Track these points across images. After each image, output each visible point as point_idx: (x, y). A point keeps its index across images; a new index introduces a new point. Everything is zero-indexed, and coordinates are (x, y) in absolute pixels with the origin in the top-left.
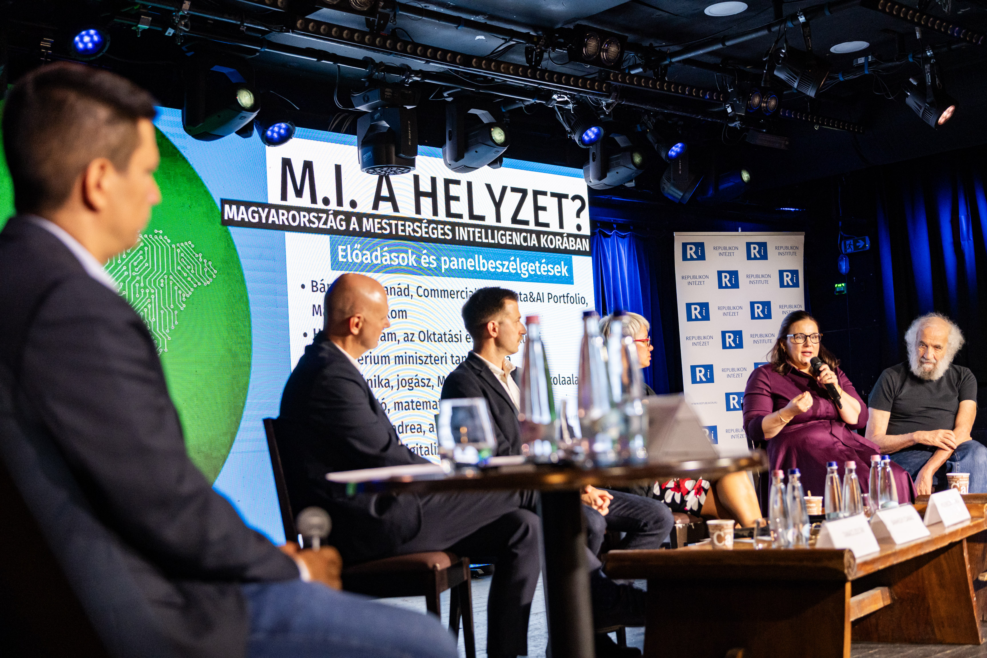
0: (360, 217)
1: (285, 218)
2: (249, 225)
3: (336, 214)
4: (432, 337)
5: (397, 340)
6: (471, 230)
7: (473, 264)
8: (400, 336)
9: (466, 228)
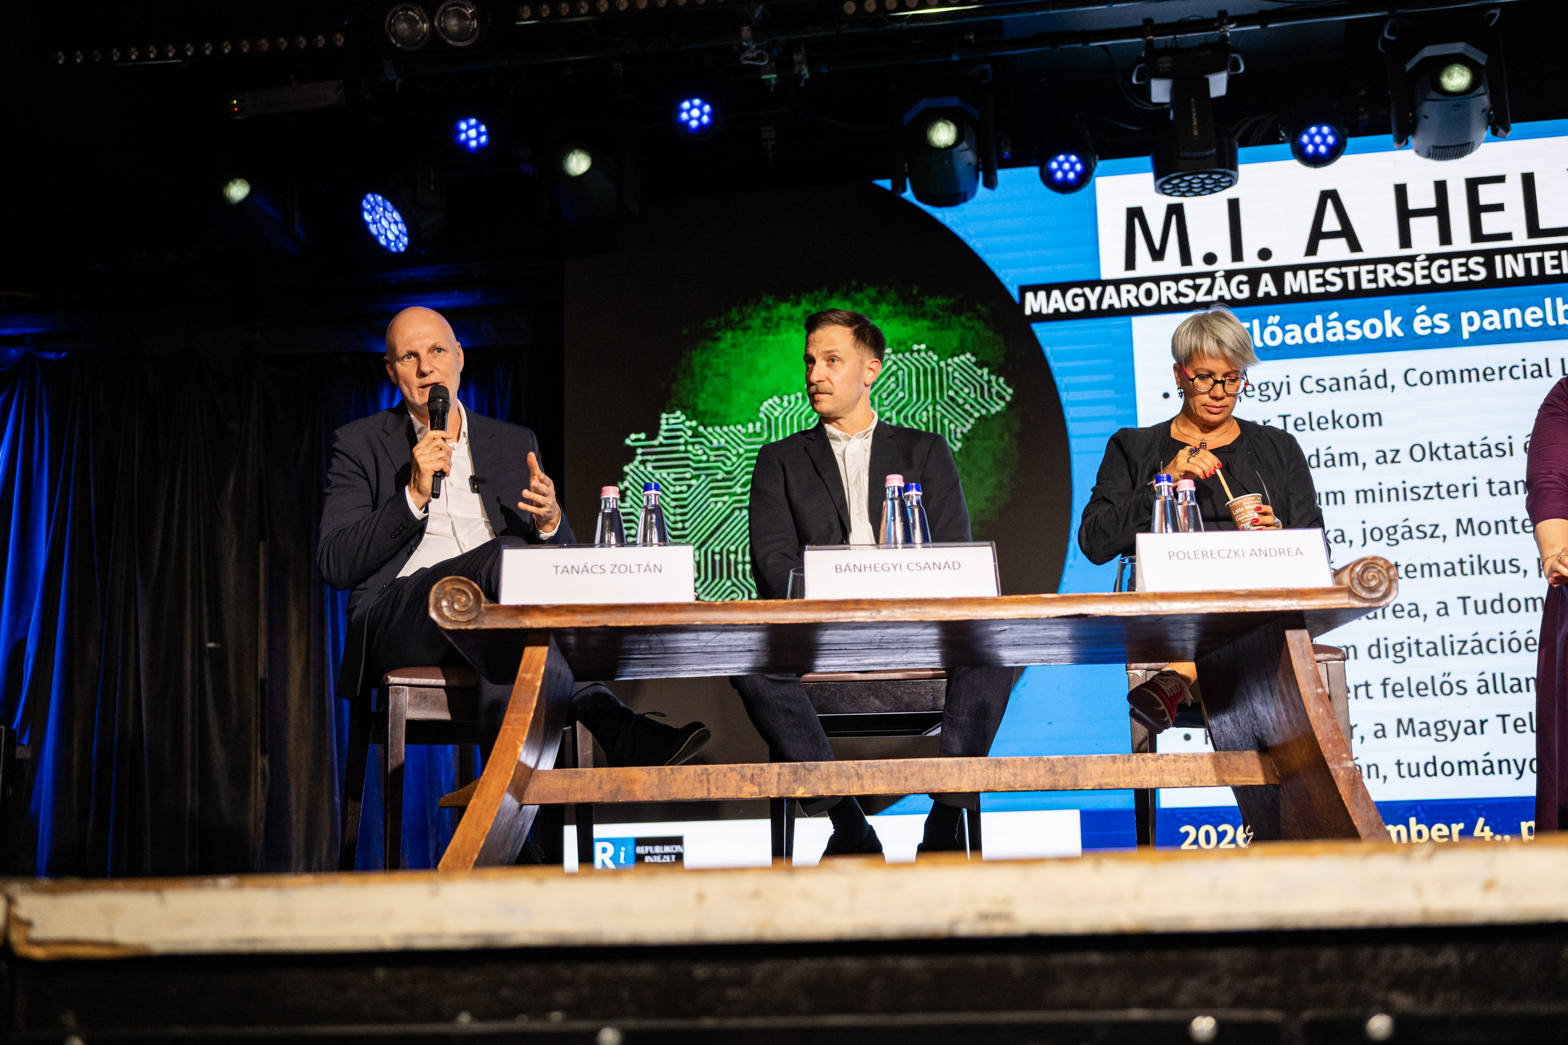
0: (1277, 274)
1: (1131, 297)
2: (1070, 316)
3: (1229, 275)
4: (1441, 452)
5: (1360, 462)
6: (1533, 256)
7: (1540, 315)
8: (1368, 455)
9: (1520, 256)
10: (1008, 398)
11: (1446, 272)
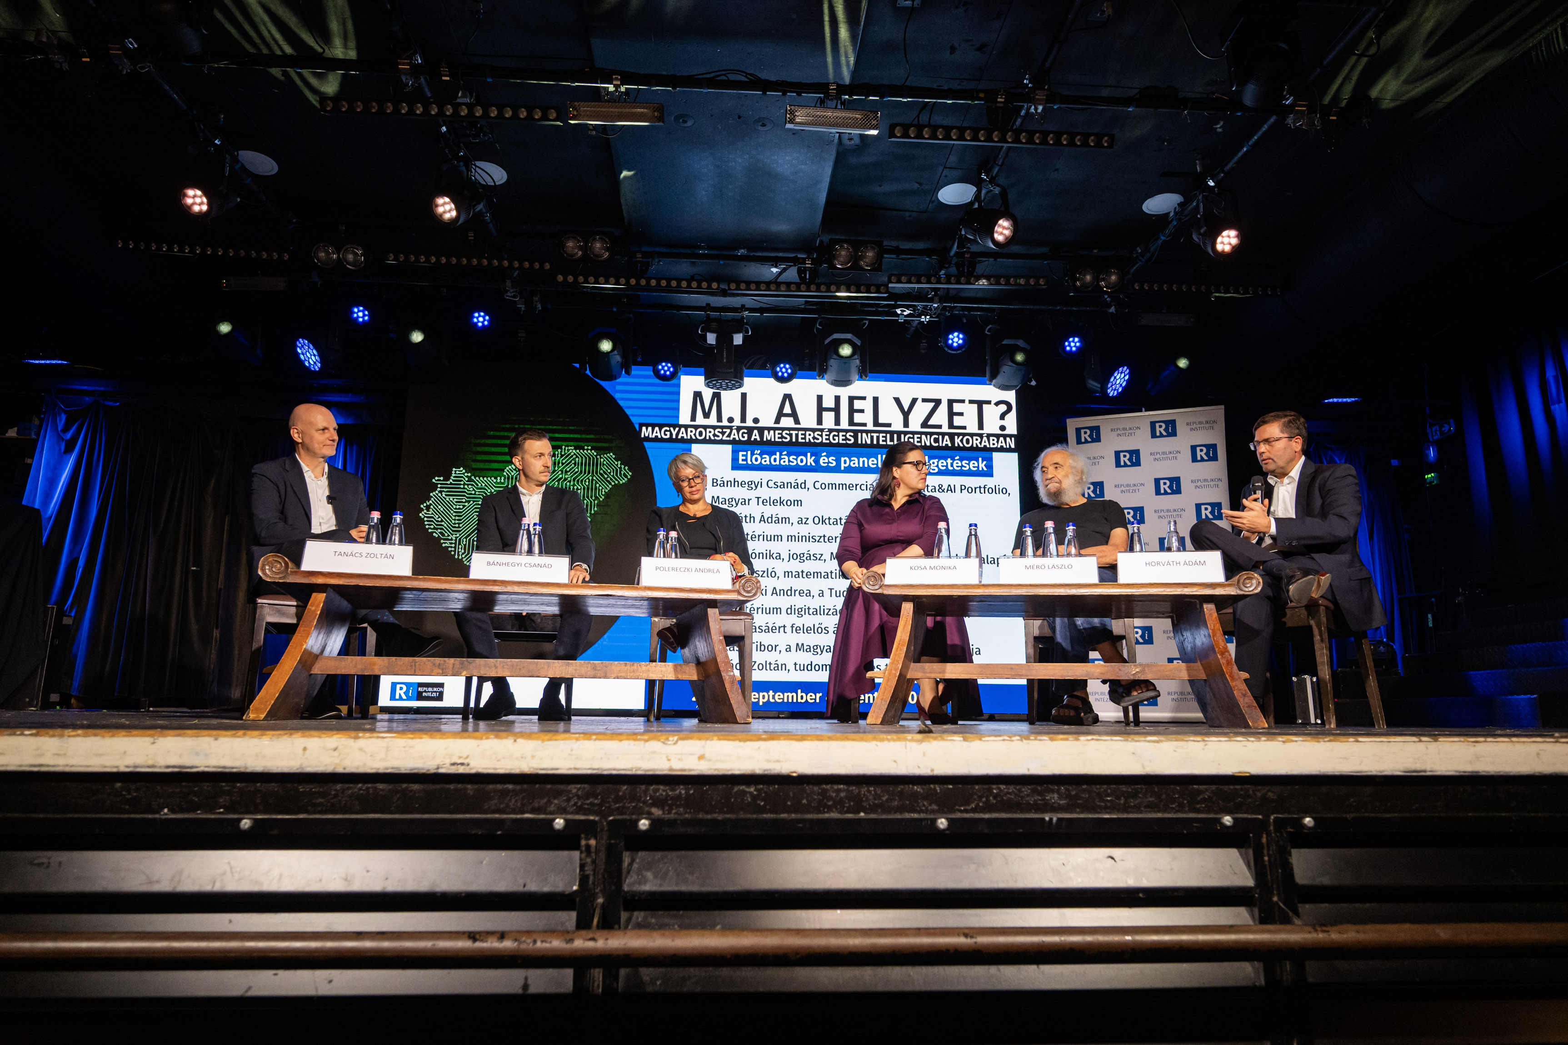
0: (761, 430)
1: (692, 434)
2: (662, 440)
3: (739, 429)
4: (827, 521)
5: (791, 522)
6: (875, 435)
7: (875, 462)
8: (794, 520)
9: (869, 434)
10: (629, 477)
11: (836, 438)
